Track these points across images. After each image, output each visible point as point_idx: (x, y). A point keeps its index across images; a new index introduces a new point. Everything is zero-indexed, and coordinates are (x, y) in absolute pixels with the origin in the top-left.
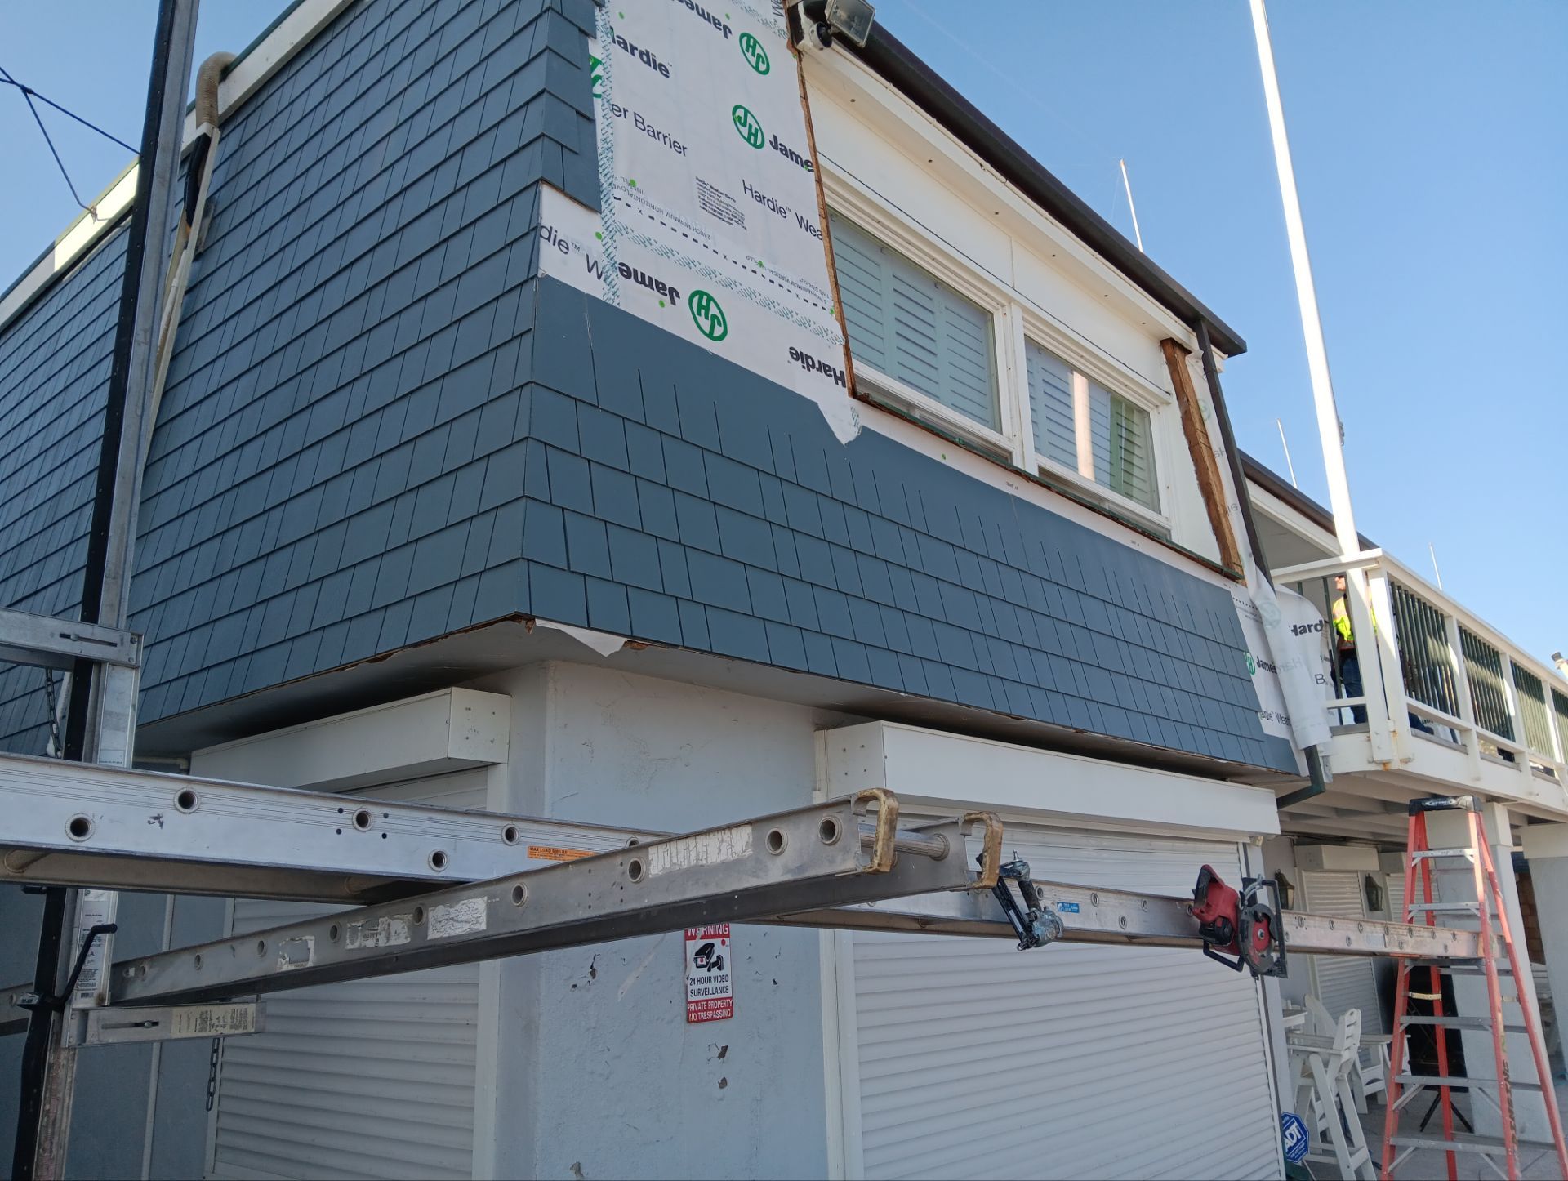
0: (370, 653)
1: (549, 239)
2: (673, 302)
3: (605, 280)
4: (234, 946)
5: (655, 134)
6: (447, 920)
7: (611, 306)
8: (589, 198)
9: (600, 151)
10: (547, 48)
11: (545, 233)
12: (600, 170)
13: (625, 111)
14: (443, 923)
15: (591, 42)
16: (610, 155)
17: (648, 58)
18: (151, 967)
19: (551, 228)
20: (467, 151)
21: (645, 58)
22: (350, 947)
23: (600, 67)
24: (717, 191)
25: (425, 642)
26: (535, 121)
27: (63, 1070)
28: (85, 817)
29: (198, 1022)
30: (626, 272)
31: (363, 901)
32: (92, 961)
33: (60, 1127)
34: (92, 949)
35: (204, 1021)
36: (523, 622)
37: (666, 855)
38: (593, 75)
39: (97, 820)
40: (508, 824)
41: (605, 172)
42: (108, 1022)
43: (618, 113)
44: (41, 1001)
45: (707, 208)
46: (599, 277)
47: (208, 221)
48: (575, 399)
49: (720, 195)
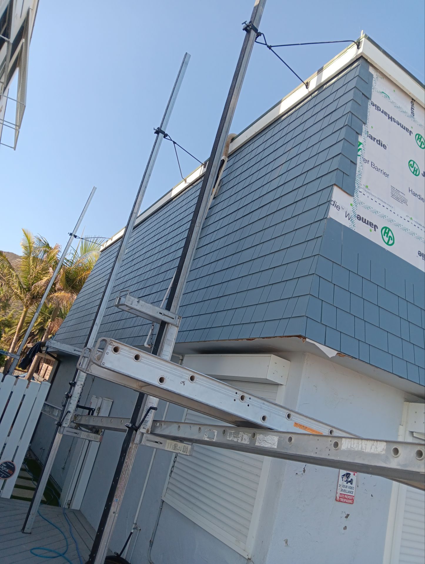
0: (248, 337)
1: (333, 205)
2: (375, 230)
3: (351, 221)
4: (191, 426)
5: (378, 170)
6: (263, 440)
7: (352, 230)
8: (350, 191)
9: (357, 175)
10: (344, 139)
11: (332, 203)
12: (356, 181)
13: (368, 161)
14: (261, 441)
15: (359, 136)
16: (360, 176)
17: (379, 142)
18: (164, 425)
19: (335, 201)
20: (309, 172)
21: (378, 142)
22: (228, 439)
23: (361, 145)
24: (398, 191)
25: (267, 338)
26: (335, 164)
27: (133, 450)
28: (164, 377)
29: (174, 446)
30: (359, 218)
31: (235, 424)
32: (148, 418)
33: (129, 468)
34: (149, 414)
35: (175, 446)
36: (302, 339)
37: (349, 443)
38: (359, 148)
39: (167, 378)
40: (289, 412)
41: (358, 182)
42: (148, 439)
43: (365, 162)
44: (132, 426)
45: (394, 197)
46: (349, 219)
47: (219, 187)
48: (333, 262)
49: (399, 192)
